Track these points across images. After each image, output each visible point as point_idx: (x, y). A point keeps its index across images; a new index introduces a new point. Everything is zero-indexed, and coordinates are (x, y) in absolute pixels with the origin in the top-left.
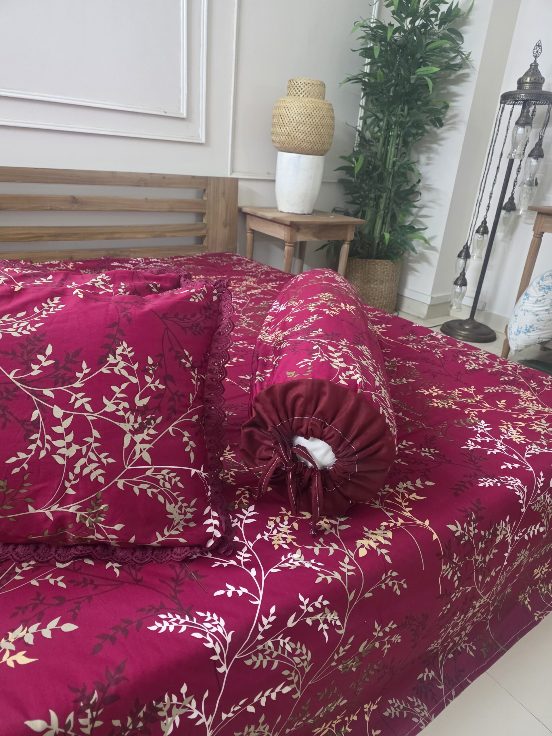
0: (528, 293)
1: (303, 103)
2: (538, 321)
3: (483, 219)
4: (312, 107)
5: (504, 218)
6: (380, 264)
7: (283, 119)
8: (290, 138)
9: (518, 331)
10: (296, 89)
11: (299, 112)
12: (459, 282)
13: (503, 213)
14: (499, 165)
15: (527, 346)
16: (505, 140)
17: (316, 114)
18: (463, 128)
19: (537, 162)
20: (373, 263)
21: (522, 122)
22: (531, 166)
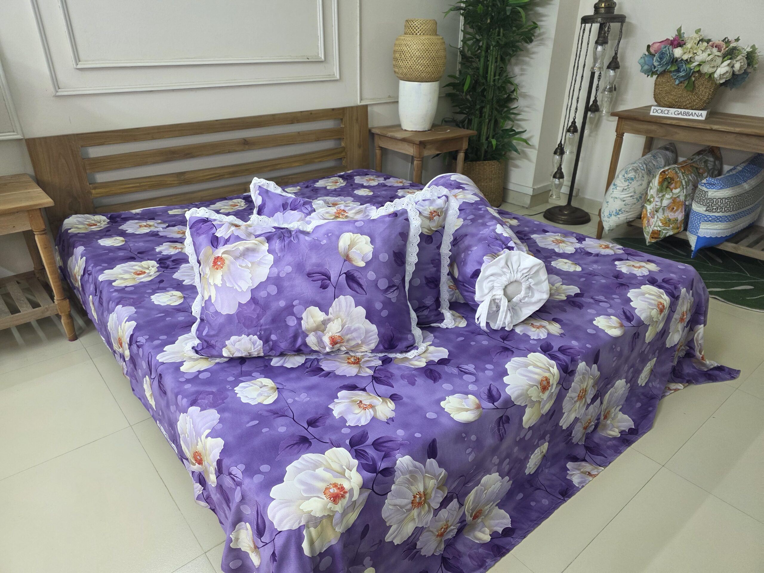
0: (616, 183)
1: (421, 41)
2: (625, 205)
3: (572, 120)
4: (429, 44)
5: (590, 118)
6: (488, 164)
7: (404, 55)
8: (411, 71)
9: (609, 214)
10: (413, 28)
11: (418, 49)
12: (558, 176)
13: (589, 113)
14: (583, 74)
15: (617, 226)
16: (587, 53)
17: (433, 49)
18: (550, 44)
19: (615, 72)
20: (482, 164)
21: (601, 42)
22: (610, 76)
